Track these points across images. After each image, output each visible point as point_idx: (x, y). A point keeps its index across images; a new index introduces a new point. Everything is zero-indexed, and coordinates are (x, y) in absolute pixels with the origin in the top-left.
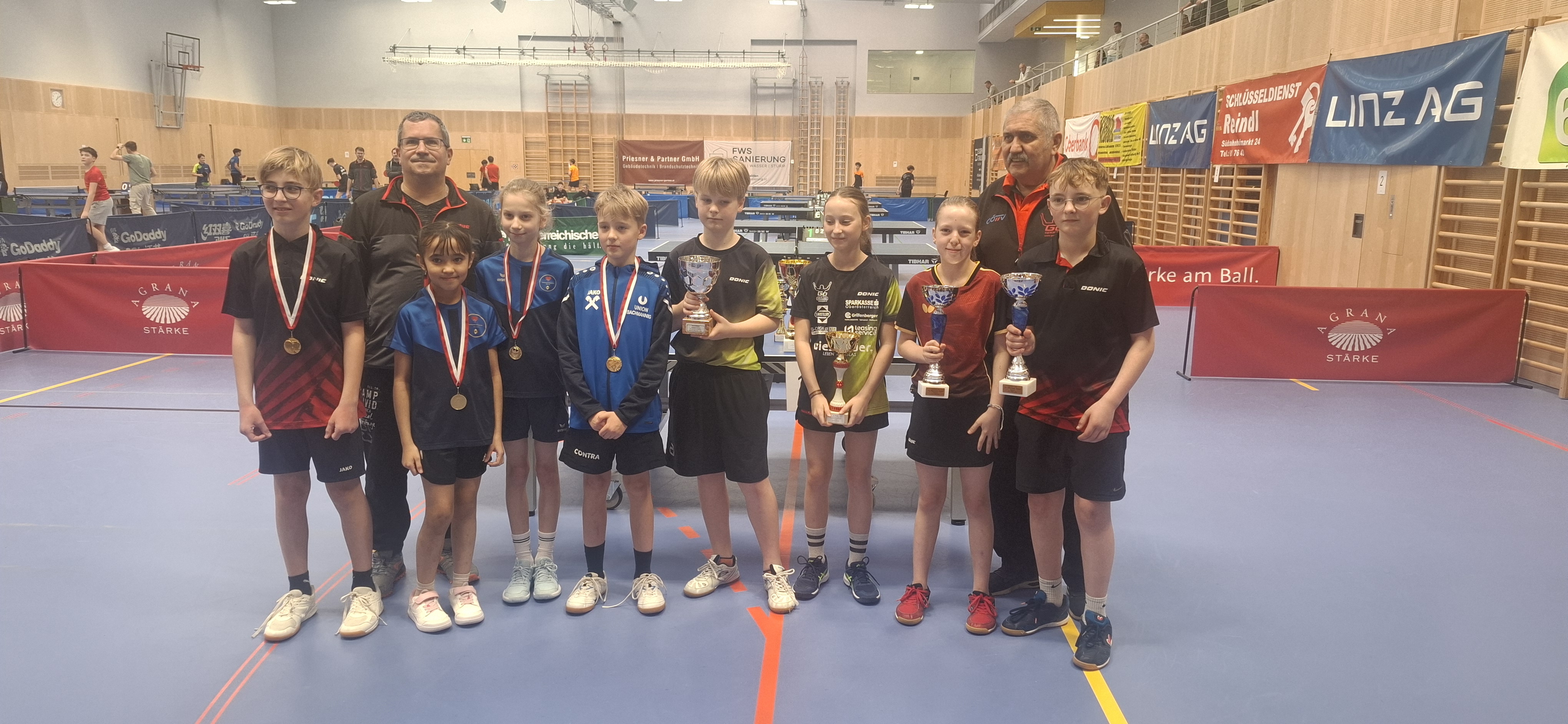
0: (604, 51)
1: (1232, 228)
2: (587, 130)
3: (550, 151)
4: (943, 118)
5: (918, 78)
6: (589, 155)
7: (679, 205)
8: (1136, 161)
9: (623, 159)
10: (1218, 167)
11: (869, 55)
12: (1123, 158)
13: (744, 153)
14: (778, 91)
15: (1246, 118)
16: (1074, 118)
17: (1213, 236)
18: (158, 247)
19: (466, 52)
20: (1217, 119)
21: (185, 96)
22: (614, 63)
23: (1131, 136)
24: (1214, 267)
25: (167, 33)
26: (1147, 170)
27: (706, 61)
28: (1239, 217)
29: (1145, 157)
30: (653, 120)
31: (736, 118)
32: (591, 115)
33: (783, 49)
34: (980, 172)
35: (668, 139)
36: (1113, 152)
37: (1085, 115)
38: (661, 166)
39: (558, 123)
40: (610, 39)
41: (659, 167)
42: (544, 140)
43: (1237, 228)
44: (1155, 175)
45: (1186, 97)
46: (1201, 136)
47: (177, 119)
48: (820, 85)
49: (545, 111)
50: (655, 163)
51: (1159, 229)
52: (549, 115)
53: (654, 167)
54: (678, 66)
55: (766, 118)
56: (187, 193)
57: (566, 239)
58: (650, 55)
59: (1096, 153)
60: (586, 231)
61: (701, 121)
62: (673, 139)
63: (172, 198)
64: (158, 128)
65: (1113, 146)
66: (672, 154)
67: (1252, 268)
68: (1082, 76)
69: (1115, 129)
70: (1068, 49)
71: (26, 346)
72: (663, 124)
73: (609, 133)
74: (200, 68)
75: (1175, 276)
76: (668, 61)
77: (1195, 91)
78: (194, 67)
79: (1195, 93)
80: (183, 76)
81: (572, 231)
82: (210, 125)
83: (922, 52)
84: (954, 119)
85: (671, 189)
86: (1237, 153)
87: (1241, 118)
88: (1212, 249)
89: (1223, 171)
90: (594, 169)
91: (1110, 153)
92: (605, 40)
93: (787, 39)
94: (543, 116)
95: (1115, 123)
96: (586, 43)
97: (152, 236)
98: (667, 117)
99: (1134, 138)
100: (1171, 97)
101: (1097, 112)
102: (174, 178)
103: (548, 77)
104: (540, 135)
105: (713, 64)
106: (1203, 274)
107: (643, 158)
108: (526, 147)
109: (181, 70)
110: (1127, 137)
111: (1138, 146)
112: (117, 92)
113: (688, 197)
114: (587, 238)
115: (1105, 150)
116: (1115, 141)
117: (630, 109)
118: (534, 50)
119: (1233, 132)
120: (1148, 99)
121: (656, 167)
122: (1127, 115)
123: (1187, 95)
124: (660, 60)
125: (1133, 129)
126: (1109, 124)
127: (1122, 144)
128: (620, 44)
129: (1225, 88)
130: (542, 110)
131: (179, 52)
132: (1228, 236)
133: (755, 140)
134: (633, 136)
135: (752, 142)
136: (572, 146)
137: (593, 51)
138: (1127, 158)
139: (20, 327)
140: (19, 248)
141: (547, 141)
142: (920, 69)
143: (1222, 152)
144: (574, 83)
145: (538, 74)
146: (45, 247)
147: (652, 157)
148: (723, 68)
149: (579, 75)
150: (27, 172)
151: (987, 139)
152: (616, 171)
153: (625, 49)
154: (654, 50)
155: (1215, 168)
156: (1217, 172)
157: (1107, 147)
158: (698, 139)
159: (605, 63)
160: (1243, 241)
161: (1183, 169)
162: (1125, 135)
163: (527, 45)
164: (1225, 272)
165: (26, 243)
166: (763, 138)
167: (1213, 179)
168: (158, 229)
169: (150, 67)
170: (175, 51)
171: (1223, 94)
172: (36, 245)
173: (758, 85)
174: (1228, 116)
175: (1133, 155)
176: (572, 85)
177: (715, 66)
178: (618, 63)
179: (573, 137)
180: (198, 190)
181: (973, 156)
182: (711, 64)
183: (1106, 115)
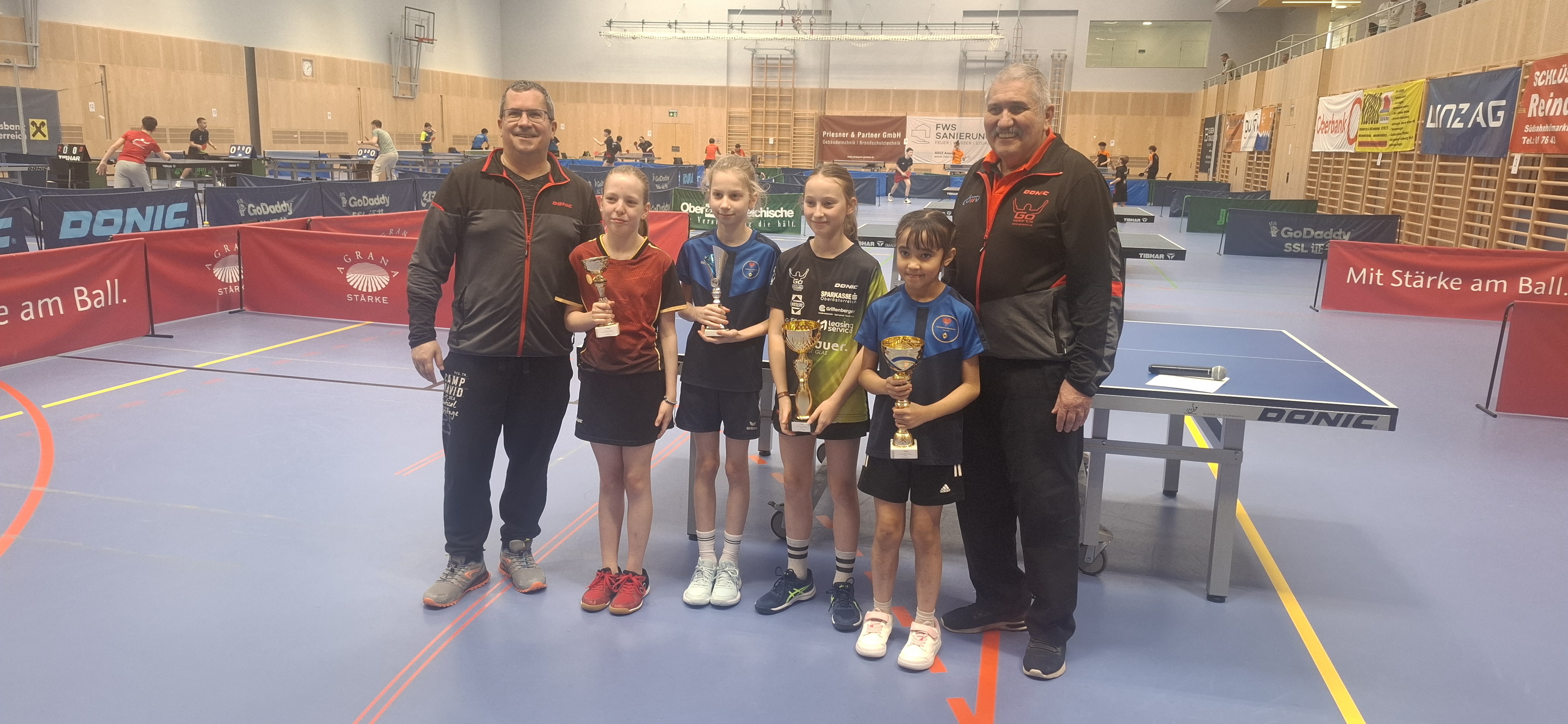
0: (811, 24)
1: (1533, 228)
2: (790, 105)
3: (753, 126)
4: (1169, 94)
5: (1144, 51)
6: (790, 130)
7: (877, 183)
8: (1408, 146)
9: (824, 134)
10: (1517, 157)
11: (1090, 26)
12: (1391, 142)
13: (948, 129)
14: (989, 65)
15: (1561, 99)
16: (1330, 96)
17: (1504, 237)
18: (381, 213)
19: (677, 27)
20: (1520, 100)
21: (420, 67)
22: (820, 37)
23: (1402, 118)
24: (1512, 275)
25: (406, 7)
26: (1421, 157)
27: (915, 34)
28: (1542, 216)
29: (1420, 142)
30: (855, 94)
31: (942, 92)
32: (795, 90)
33: (997, 20)
34: (1210, 154)
35: (870, 115)
36: (1378, 136)
37: (1344, 93)
38: (861, 143)
39: (761, 98)
40: (818, 12)
41: (859, 143)
42: (747, 115)
43: (1539, 229)
44: (1432, 163)
45: (1479, 73)
46: (1496, 118)
47: (412, 90)
48: (1035, 58)
49: (750, 86)
50: (856, 139)
51: (1432, 225)
52: (754, 90)
53: (854, 143)
54: (886, 39)
55: (974, 93)
56: (415, 160)
57: (762, 216)
58: (858, 28)
59: (1356, 136)
60: (782, 208)
61: (905, 96)
62: (875, 115)
63: (403, 165)
64: (395, 97)
65: (1379, 129)
66: (873, 130)
67: (1561, 278)
68: (1341, 49)
69: (1382, 108)
70: (1320, 19)
71: (241, 308)
72: (866, 99)
73: (811, 108)
74: (434, 41)
75: (1460, 283)
76: (875, 34)
77: (1491, 67)
78: (428, 40)
79: (1490, 69)
80: (419, 49)
81: (768, 208)
82: (441, 96)
83: (1150, 23)
84: (1183, 95)
85: (870, 166)
86: (1545, 140)
87: (1553, 98)
88: (1503, 253)
89: (1524, 161)
90: (794, 144)
91: (1374, 136)
92: (813, 13)
93: (1001, 10)
94: (748, 90)
95: (1383, 103)
96: (794, 16)
97: (377, 201)
98: (871, 92)
99: (1406, 120)
100: (1458, 73)
101: (1360, 90)
102: (407, 146)
103: (754, 51)
104: (743, 109)
105: (921, 36)
106: (1497, 282)
107: (844, 134)
108: (729, 122)
109: (417, 42)
110: (1398, 118)
111: (1411, 129)
112: (360, 63)
113: (887, 174)
114: (782, 216)
115: (1368, 132)
116: (1381, 122)
117: (834, 84)
118: (743, 24)
119: (1541, 115)
120: (1428, 76)
121: (856, 143)
122: (1398, 93)
123: (1480, 71)
124: (867, 33)
125: (1406, 109)
126: (1375, 103)
127: (1390, 127)
128: (828, 17)
129: (1533, 64)
130: (747, 84)
131: (416, 25)
132: (1527, 237)
133: (961, 116)
134: (834, 112)
135: (957, 118)
136: (773, 121)
137: (800, 25)
138: (1395, 142)
139: (237, 288)
140: (255, 208)
141: (749, 115)
142: (1145, 42)
143: (1525, 138)
144: (780, 57)
145: (745, 48)
146: (278, 209)
147: (853, 133)
148: (931, 41)
149: (785, 49)
150: (281, 136)
151: (1221, 117)
152: (815, 147)
153: (832, 22)
154: (862, 23)
155: (1513, 158)
156: (1516, 162)
157: (1371, 129)
158: (901, 114)
159: (811, 37)
160: (1545, 244)
161: (1470, 158)
162: (1394, 116)
163: (737, 18)
164: (1525, 281)
165: (262, 204)
166: (970, 114)
167: (1510, 170)
168: (383, 195)
169: (390, 40)
170: (413, 23)
171: (1531, 70)
172: (271, 207)
173: (968, 59)
174: (1535, 96)
175: (1404, 139)
176: (778, 59)
177: (923, 39)
178: (824, 37)
179: (775, 112)
180: (426, 157)
181: (1202, 135)
182: (920, 37)
183: (1371, 93)
